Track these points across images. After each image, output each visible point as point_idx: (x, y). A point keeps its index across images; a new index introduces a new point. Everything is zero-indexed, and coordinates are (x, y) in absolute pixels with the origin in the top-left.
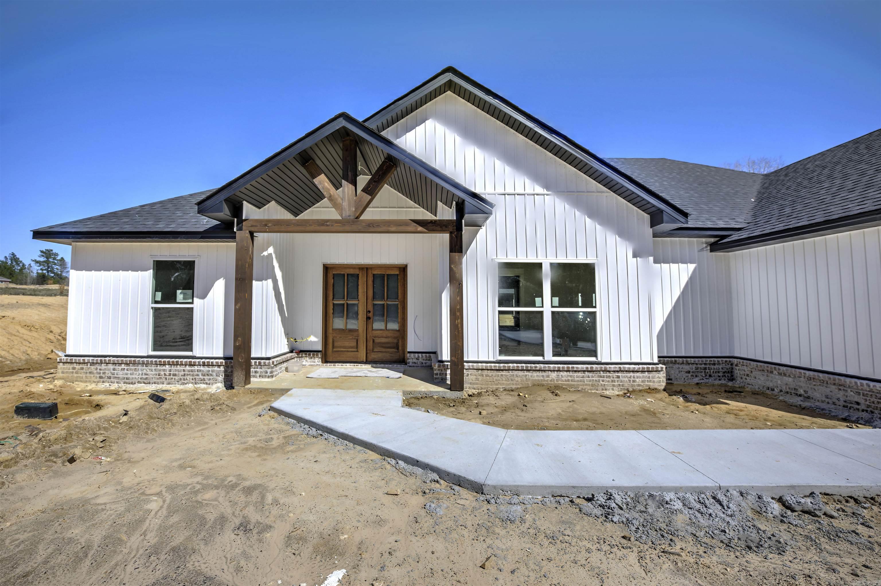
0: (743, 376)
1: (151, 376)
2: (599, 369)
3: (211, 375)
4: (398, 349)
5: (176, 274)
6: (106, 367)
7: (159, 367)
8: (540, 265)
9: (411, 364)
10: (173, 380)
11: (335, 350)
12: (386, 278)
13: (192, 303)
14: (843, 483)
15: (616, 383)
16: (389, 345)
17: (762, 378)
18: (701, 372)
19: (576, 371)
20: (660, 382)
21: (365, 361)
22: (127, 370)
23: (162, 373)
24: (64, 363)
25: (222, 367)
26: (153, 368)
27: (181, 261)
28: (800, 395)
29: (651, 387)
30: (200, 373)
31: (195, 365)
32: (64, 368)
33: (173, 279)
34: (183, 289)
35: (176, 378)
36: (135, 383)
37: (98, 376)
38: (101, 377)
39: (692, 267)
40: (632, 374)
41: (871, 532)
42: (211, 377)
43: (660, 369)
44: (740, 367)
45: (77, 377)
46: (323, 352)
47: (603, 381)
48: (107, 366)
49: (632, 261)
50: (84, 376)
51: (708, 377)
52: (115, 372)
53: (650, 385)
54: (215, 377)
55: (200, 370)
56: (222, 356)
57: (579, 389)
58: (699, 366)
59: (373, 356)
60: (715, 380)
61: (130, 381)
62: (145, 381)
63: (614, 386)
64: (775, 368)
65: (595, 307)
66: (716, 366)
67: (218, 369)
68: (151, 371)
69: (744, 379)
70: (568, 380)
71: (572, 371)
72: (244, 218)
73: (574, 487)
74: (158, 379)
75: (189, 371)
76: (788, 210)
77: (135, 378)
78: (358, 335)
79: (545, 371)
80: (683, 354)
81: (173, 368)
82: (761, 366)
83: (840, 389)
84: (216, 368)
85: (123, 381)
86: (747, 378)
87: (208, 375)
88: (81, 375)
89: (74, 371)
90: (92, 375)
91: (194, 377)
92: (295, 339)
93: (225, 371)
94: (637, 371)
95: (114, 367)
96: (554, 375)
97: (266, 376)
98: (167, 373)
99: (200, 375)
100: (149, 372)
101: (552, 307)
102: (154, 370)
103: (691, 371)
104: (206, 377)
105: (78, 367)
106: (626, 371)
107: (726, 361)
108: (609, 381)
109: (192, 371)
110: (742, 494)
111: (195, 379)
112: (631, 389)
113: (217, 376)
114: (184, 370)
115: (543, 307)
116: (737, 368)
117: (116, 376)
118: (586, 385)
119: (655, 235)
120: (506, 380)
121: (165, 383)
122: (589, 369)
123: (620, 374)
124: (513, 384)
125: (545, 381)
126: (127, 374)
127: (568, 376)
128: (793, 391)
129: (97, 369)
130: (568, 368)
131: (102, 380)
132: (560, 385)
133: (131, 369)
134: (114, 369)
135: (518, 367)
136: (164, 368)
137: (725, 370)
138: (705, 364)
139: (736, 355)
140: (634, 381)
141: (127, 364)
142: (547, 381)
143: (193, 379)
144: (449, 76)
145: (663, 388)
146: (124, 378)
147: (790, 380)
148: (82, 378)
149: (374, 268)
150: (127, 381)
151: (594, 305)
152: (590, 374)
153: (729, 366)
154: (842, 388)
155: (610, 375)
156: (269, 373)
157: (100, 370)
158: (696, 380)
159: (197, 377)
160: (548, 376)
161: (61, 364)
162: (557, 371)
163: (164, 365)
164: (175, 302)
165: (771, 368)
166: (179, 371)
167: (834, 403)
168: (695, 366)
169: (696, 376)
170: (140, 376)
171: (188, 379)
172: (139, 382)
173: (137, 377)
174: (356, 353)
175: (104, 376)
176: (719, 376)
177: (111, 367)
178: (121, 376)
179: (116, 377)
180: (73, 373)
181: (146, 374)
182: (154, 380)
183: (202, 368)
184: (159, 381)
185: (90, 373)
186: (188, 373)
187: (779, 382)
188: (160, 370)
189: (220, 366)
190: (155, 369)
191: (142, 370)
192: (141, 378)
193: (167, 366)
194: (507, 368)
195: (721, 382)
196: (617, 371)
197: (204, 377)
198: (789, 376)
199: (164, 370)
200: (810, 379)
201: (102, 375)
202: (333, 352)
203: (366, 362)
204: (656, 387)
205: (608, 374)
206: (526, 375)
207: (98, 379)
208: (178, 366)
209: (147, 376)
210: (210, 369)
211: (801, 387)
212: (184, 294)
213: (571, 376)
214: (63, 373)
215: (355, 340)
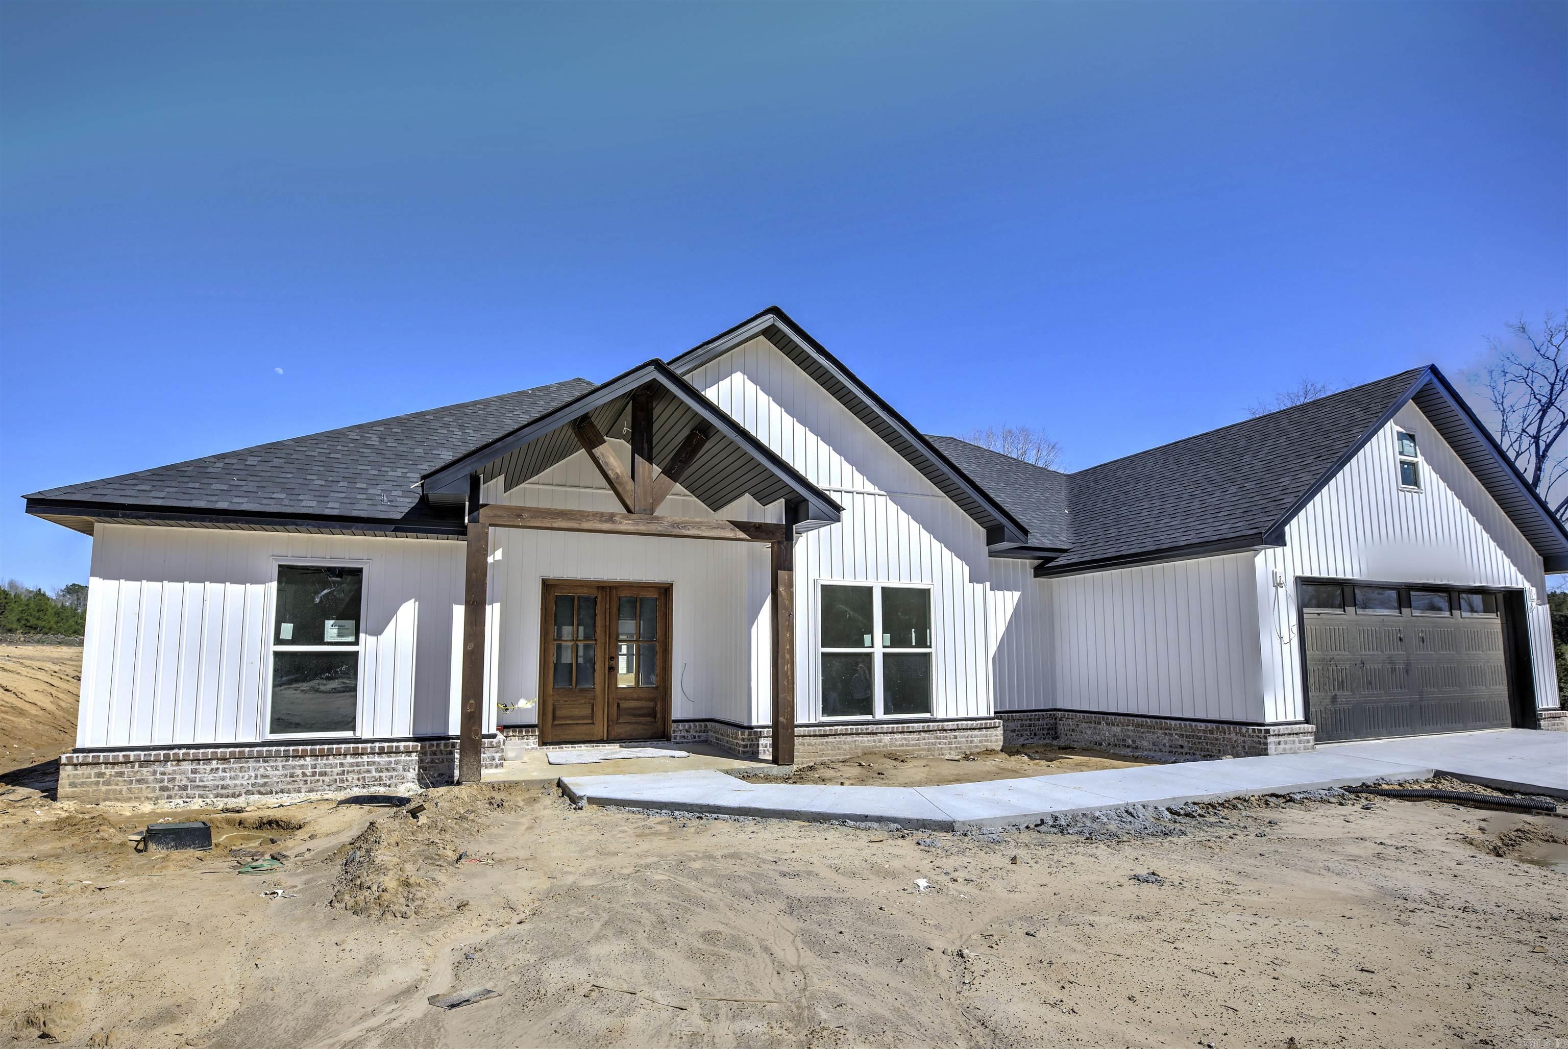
0: (1068, 732)
1: (275, 779)
2: (936, 728)
3: (394, 769)
4: (655, 717)
5: (325, 592)
6: (176, 768)
7: (291, 762)
8: (870, 589)
9: (678, 740)
10: (321, 783)
11: (556, 722)
12: (638, 604)
13: (356, 643)
14: (1205, 793)
15: (954, 746)
16: (641, 712)
17: (1089, 732)
18: (1026, 730)
19: (910, 732)
20: (997, 741)
21: (605, 738)
22: (224, 770)
23: (299, 772)
24: (75, 765)
25: (414, 754)
26: (280, 764)
27: (335, 568)
28: (1128, 747)
29: (989, 748)
30: (373, 768)
31: (362, 754)
32: (75, 776)
33: (317, 600)
34: (337, 619)
35: (327, 779)
36: (240, 795)
37: (157, 786)
38: (163, 789)
39: (1017, 594)
40: (969, 733)
41: (1229, 821)
42: (394, 774)
43: (997, 725)
44: (1064, 721)
45: (108, 791)
46: (541, 726)
47: (940, 744)
48: (178, 765)
49: (969, 586)
50: (125, 788)
51: (1032, 736)
52: (198, 776)
53: (987, 746)
54: (401, 772)
55: (374, 763)
56: (411, 736)
57: (915, 756)
58: (1024, 722)
59: (618, 730)
60: (1040, 739)
61: (230, 791)
62: (262, 789)
63: (951, 749)
64: (1103, 718)
65: (930, 647)
66: (1040, 722)
67: (408, 758)
68: (275, 771)
69: (1069, 736)
70: (902, 745)
71: (907, 732)
72: (481, 502)
73: (1025, 815)
74: (289, 783)
75: (352, 765)
76: (1113, 531)
77: (242, 785)
78: (594, 696)
79: (876, 734)
80: (1007, 709)
81: (321, 762)
82: (1088, 717)
83: (1166, 734)
84: (403, 757)
85: (215, 792)
86: (1073, 733)
87: (387, 770)
88: (118, 788)
89: (101, 780)
90: (144, 786)
91: (361, 776)
92: (506, 706)
93: (421, 761)
94: (975, 729)
95: (195, 766)
96: (887, 738)
97: (492, 765)
98: (309, 771)
99: (373, 771)
100: (270, 772)
101: (884, 647)
102: (280, 768)
103: (1016, 729)
104: (383, 775)
105: (109, 771)
106: (964, 729)
107: (1050, 715)
108: (945, 744)
109: (357, 765)
110: (1144, 807)
111: (364, 778)
112: (968, 753)
113: (404, 770)
114: (342, 765)
115: (872, 647)
116: (1061, 722)
117: (197, 783)
118: (922, 750)
119: (992, 554)
120: (832, 750)
121: (303, 790)
122: (926, 729)
123: (957, 734)
124: (840, 754)
125: (877, 747)
126: (223, 779)
127: (902, 739)
128: (1121, 743)
129: (155, 773)
130: (903, 727)
131: (166, 794)
132: (894, 752)
133: (231, 769)
134: (194, 772)
135: (846, 729)
136: (302, 762)
137: (1049, 726)
138: (1030, 720)
139: (1059, 706)
140: (972, 742)
141: (224, 759)
142: (879, 747)
143: (358, 779)
144: (770, 319)
145: (1000, 748)
146: (218, 786)
147: (1119, 729)
148: (121, 792)
149: (621, 587)
150: (224, 791)
151: (928, 644)
152: (926, 735)
153: (1053, 721)
154: (1167, 731)
155: (948, 735)
156: (497, 760)
157: (163, 774)
158: (1021, 741)
159: (367, 775)
160: (880, 741)
161: (69, 768)
162: (890, 733)
163: (301, 757)
164: (322, 642)
165: (1099, 718)
166: (331, 765)
167: (1161, 750)
168: (1020, 722)
169: (1022, 736)
170: (253, 781)
171: (350, 779)
172: (248, 793)
173: (245, 783)
174: (592, 726)
175: (170, 785)
176: (1044, 735)
177: (187, 766)
178: (209, 783)
179: (198, 786)
180: (97, 783)
181: (263, 776)
182: (281, 786)
183: (376, 758)
184: (290, 787)
185: (139, 781)
186: (350, 769)
187: (1107, 734)
188: (294, 767)
189: (411, 752)
190: (283, 766)
191: (255, 769)
192: (253, 785)
193: (308, 759)
194: (833, 733)
195: (1045, 742)
196: (955, 730)
197: (381, 774)
198: (1118, 725)
199: (302, 766)
200: (1138, 726)
201: (166, 784)
202: (554, 726)
203: (609, 741)
204: (994, 747)
205: (945, 734)
206: (856, 741)
207: (158, 793)
208: (331, 758)
209: (266, 780)
210: (392, 759)
211: (1129, 737)
212: (340, 627)
213: (905, 739)
214: (72, 785)
215: (590, 706)
